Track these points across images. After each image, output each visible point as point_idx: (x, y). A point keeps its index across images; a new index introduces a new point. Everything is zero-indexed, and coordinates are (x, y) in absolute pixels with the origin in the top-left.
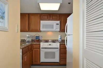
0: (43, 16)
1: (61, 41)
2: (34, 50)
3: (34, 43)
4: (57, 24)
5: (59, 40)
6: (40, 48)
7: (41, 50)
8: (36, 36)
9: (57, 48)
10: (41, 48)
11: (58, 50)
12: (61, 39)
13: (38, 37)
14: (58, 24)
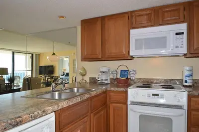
0: (137, 18)
1: (190, 84)
2: (112, 106)
3: (112, 89)
4: (177, 34)
5: (184, 79)
6: (126, 103)
7: (130, 107)
8: (121, 71)
9: (180, 107)
10: (129, 103)
11: (184, 112)
12: (190, 78)
13: (125, 71)
14: (183, 33)
